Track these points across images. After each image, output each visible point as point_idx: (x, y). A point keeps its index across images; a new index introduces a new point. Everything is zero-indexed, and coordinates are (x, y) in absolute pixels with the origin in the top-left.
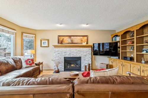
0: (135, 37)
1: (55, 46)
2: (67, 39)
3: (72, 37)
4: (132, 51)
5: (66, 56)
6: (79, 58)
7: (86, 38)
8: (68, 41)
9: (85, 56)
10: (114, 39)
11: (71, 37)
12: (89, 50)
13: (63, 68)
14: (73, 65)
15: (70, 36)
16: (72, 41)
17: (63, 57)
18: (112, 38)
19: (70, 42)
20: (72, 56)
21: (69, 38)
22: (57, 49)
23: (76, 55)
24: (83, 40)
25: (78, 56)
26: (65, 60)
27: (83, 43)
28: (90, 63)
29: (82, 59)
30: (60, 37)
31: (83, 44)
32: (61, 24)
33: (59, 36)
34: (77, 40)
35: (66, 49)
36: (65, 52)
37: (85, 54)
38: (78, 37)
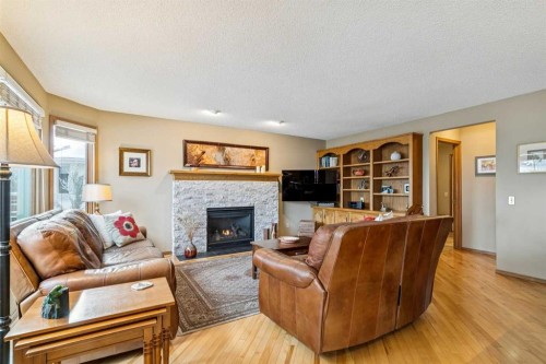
0: (371, 164)
1: (178, 175)
2: (214, 155)
3: (228, 149)
4: (363, 189)
5: (213, 206)
6: (249, 211)
7: (263, 153)
8: (215, 159)
9: (265, 202)
10: (324, 160)
11: (224, 150)
12: (273, 189)
13: (203, 244)
14: (228, 232)
15: (221, 146)
16: (226, 160)
17: (204, 208)
18: (321, 159)
19: (222, 163)
20: (229, 205)
21: (219, 150)
22: (185, 184)
23: (241, 201)
24: (257, 159)
25: (247, 205)
26: (209, 218)
27: (258, 168)
28: (276, 222)
29: (257, 212)
30: (189, 146)
31: (258, 171)
32: (217, 112)
33: (187, 142)
34: (240, 158)
35: (212, 183)
36: (208, 192)
37: (263, 198)
38: (244, 150)
